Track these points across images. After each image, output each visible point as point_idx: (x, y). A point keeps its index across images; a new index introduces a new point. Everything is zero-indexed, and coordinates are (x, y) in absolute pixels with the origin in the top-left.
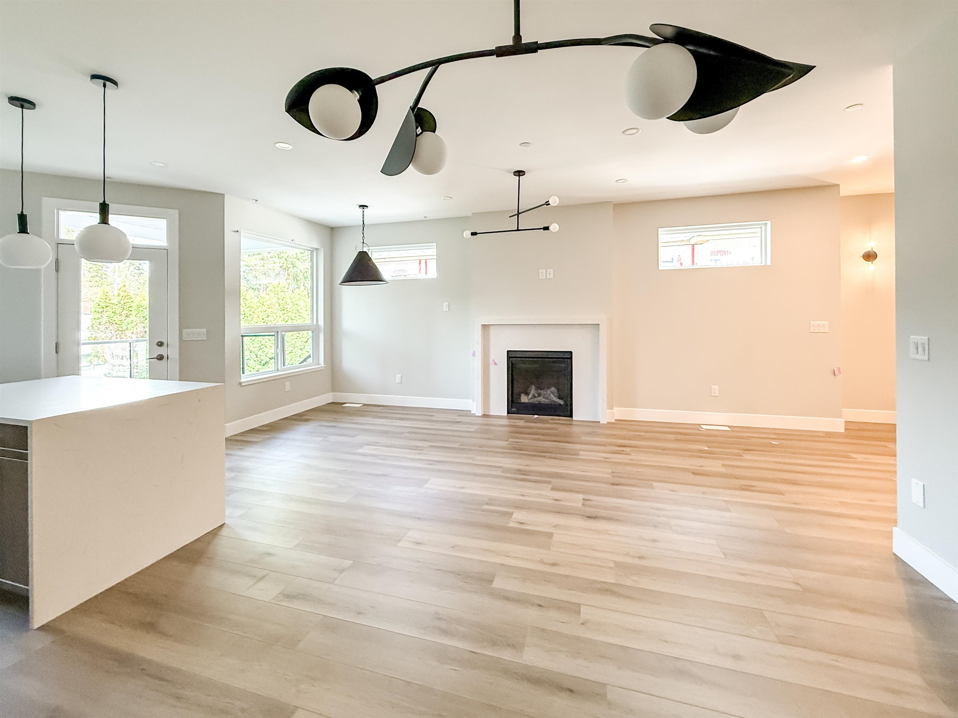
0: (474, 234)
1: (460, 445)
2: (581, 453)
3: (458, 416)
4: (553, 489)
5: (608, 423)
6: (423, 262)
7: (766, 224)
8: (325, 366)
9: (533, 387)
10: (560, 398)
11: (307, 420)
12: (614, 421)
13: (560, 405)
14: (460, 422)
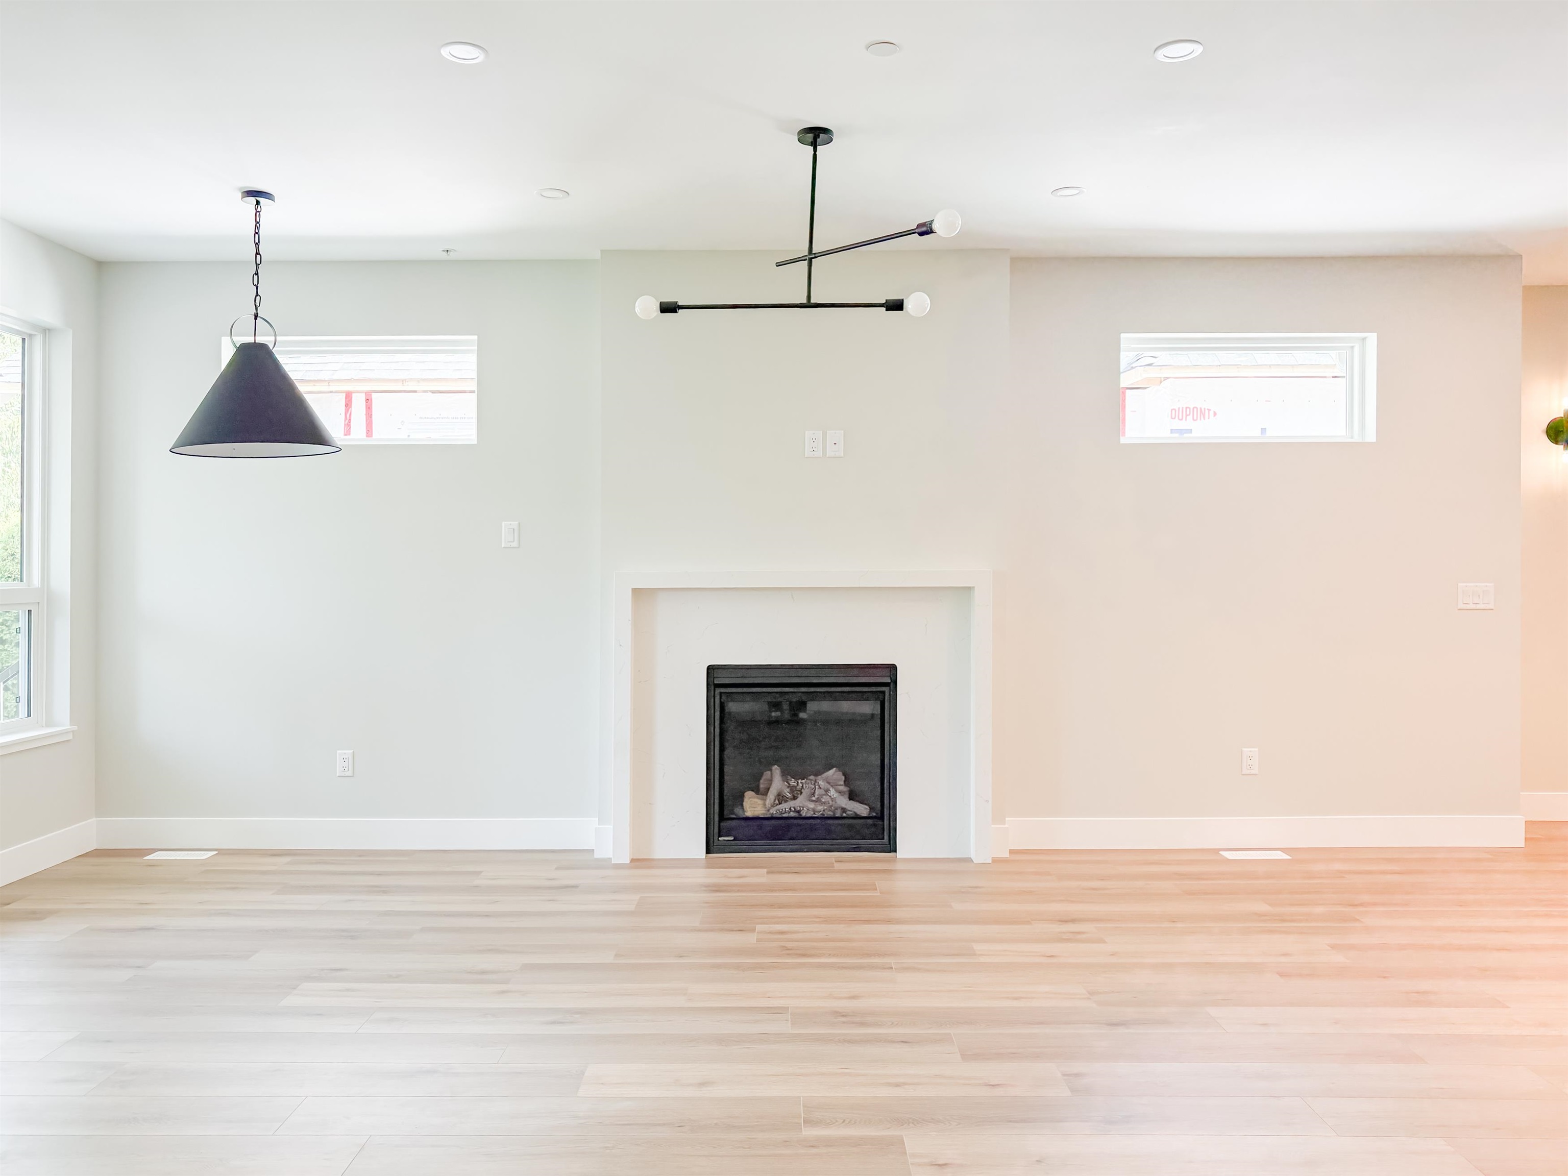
0: (668, 308)
1: (617, 956)
2: (978, 947)
3: (557, 869)
4: (968, 1056)
5: (995, 861)
6: (359, 403)
7: (1364, 339)
8: (75, 728)
9: (776, 769)
10: (852, 796)
11: (35, 916)
12: (1007, 855)
13: (857, 817)
14: (576, 887)
